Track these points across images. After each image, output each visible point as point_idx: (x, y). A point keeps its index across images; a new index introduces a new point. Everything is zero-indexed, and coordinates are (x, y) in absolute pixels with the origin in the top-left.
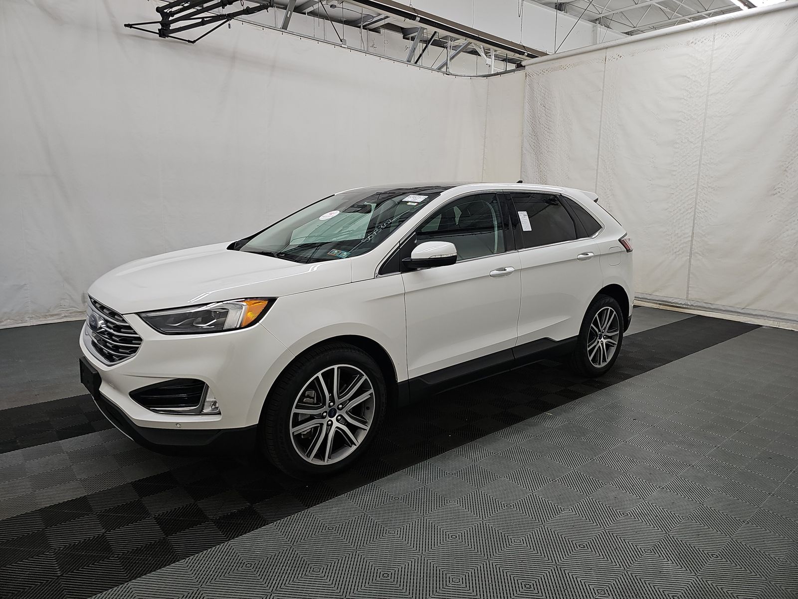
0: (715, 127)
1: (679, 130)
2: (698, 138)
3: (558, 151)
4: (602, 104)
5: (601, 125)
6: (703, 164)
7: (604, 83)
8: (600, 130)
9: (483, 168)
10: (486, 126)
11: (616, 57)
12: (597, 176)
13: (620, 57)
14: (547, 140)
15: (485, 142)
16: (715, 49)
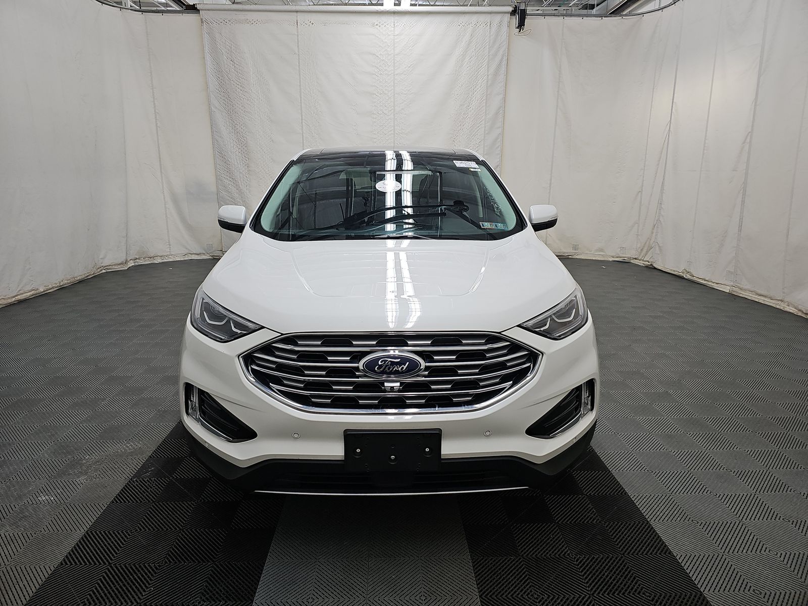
0: (402, 103)
1: (375, 102)
2: (391, 111)
3: (256, 112)
4: (299, 68)
5: (300, 90)
6: (397, 134)
7: (298, 46)
8: (300, 94)
9: (157, 124)
10: (151, 73)
11: (308, 23)
12: (303, 141)
13: (313, 24)
14: (242, 99)
15: (153, 93)
16: (396, 34)
